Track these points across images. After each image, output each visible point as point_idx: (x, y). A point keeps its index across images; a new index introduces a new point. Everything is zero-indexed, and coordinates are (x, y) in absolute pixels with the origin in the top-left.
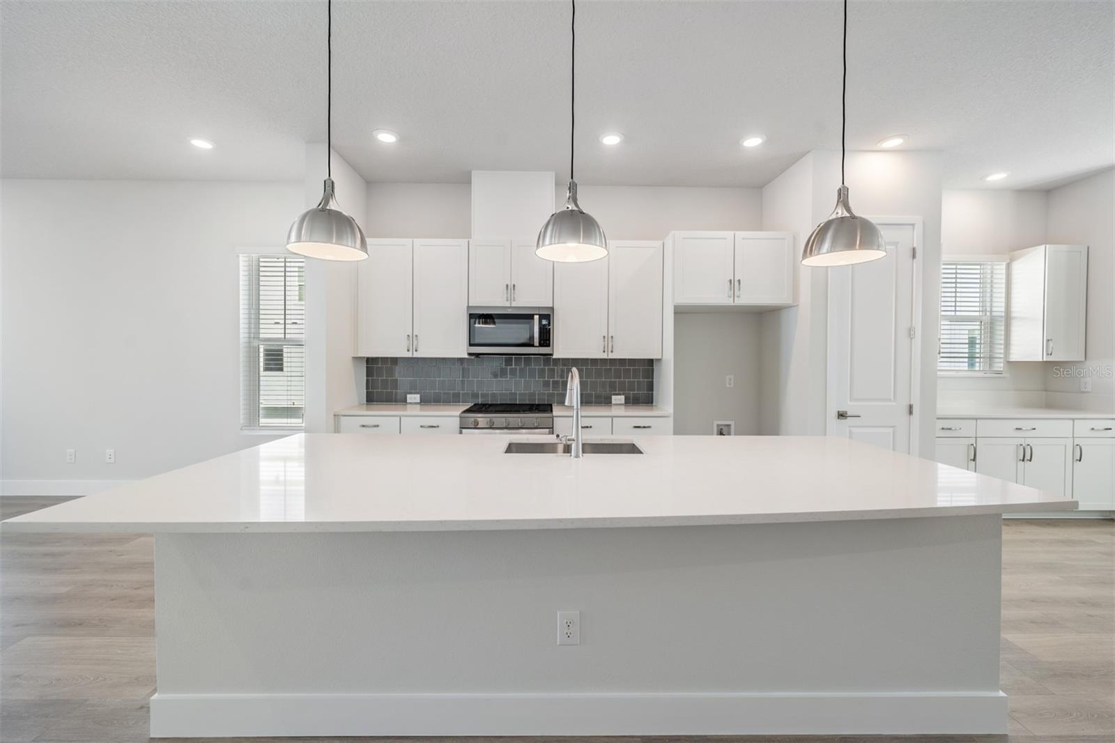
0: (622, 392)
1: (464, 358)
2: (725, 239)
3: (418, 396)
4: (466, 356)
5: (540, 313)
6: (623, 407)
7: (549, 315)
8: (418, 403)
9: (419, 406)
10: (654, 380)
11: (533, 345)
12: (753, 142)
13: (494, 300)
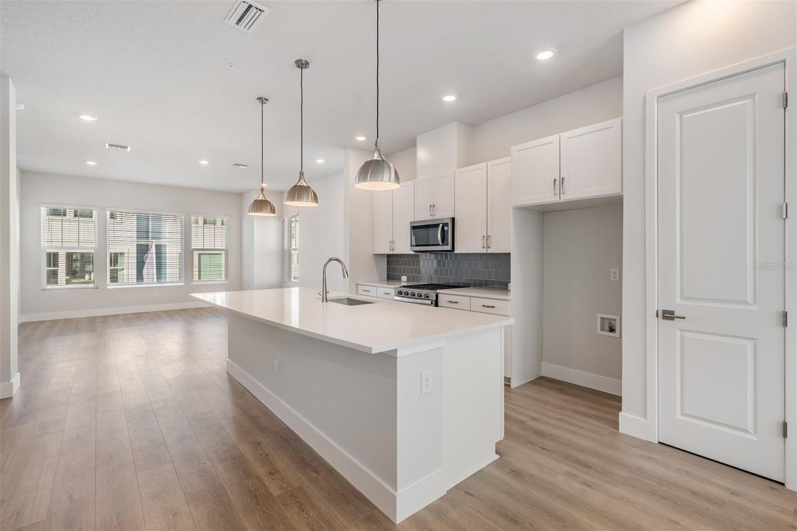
2: (552, 142)
3: (406, 277)
4: (413, 253)
5: (443, 222)
7: (448, 223)
11: (439, 245)
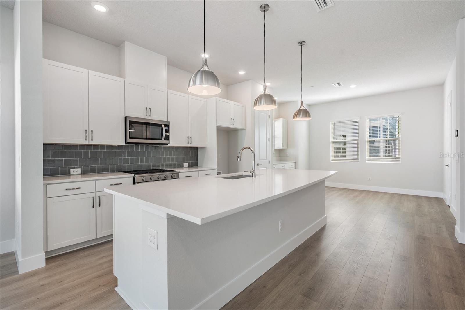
0: (187, 162)
1: (123, 145)
3: (80, 169)
5: (165, 124)
6: (188, 168)
7: (168, 125)
8: (79, 174)
9: (80, 176)
10: (198, 156)
11: (161, 139)
12: (242, 73)
13: (139, 114)
